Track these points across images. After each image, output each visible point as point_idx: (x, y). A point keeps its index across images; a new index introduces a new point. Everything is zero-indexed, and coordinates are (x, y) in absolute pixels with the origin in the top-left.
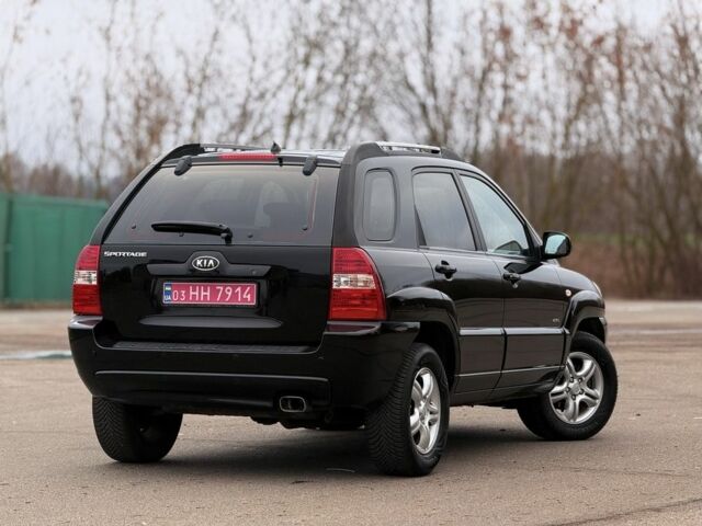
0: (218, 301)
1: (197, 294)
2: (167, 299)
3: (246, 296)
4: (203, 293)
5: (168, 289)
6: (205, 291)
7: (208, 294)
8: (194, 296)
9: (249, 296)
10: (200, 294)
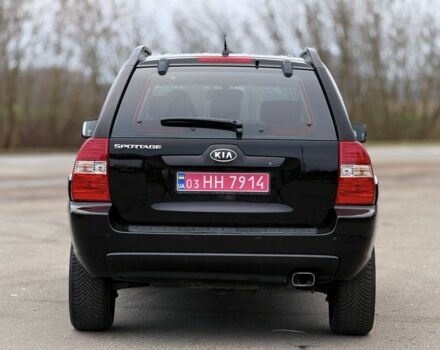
0: (232, 189)
1: (211, 182)
3: (260, 184)
4: (216, 182)
5: (182, 178)
6: (219, 179)
7: (222, 182)
8: (208, 184)
9: (262, 185)
10: (213, 183)
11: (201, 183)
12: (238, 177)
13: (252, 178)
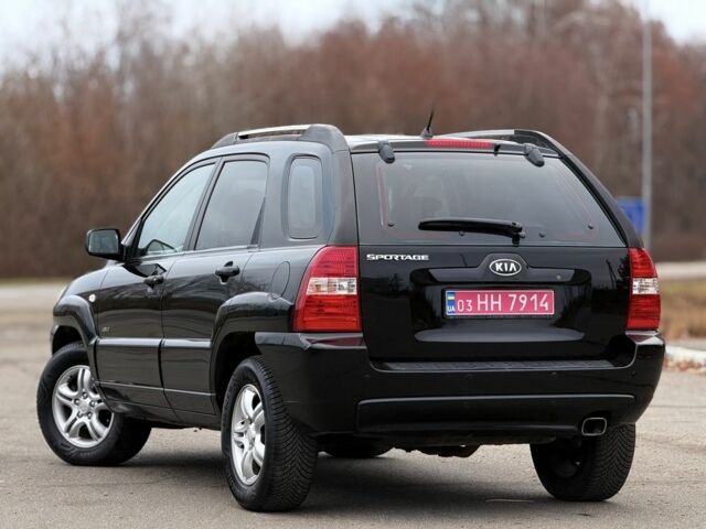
0: (511, 311)
1: (486, 302)
2: (450, 310)
3: (543, 304)
4: (493, 303)
5: (451, 298)
7: (500, 303)
8: (483, 306)
9: (546, 305)
10: (489, 304)
11: (474, 304)
12: (518, 296)
13: (535, 297)
